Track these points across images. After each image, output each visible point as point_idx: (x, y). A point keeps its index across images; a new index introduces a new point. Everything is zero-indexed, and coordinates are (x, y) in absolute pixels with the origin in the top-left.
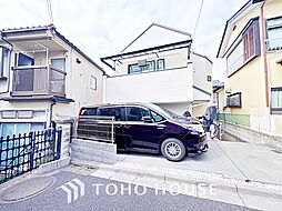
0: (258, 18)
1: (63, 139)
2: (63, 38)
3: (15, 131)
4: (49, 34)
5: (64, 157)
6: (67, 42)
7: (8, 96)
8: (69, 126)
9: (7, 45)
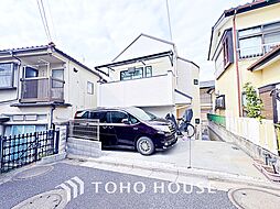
0: (231, 29)
1: (60, 138)
2: (61, 53)
3: (23, 131)
4: (49, 51)
5: (61, 152)
6: (65, 55)
7: (18, 102)
8: (65, 127)
9: (16, 61)
